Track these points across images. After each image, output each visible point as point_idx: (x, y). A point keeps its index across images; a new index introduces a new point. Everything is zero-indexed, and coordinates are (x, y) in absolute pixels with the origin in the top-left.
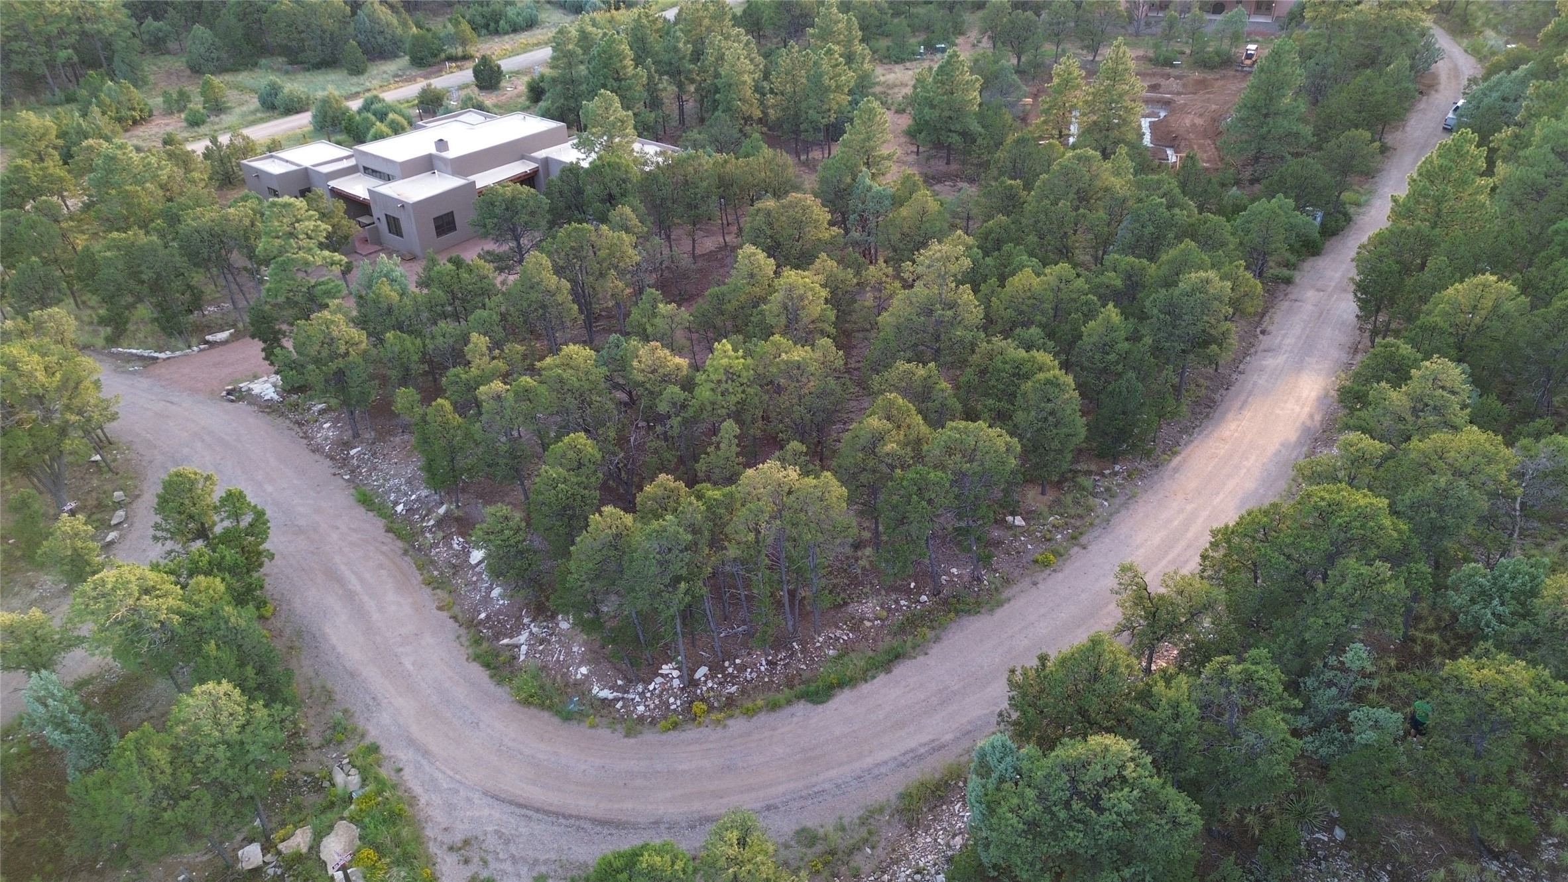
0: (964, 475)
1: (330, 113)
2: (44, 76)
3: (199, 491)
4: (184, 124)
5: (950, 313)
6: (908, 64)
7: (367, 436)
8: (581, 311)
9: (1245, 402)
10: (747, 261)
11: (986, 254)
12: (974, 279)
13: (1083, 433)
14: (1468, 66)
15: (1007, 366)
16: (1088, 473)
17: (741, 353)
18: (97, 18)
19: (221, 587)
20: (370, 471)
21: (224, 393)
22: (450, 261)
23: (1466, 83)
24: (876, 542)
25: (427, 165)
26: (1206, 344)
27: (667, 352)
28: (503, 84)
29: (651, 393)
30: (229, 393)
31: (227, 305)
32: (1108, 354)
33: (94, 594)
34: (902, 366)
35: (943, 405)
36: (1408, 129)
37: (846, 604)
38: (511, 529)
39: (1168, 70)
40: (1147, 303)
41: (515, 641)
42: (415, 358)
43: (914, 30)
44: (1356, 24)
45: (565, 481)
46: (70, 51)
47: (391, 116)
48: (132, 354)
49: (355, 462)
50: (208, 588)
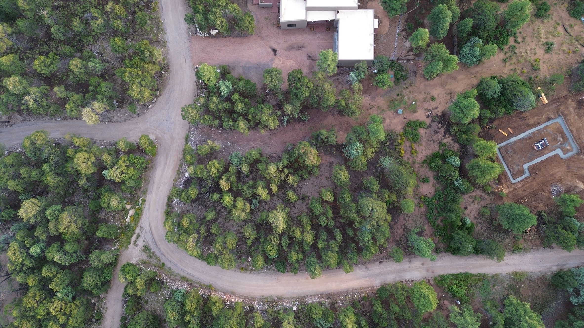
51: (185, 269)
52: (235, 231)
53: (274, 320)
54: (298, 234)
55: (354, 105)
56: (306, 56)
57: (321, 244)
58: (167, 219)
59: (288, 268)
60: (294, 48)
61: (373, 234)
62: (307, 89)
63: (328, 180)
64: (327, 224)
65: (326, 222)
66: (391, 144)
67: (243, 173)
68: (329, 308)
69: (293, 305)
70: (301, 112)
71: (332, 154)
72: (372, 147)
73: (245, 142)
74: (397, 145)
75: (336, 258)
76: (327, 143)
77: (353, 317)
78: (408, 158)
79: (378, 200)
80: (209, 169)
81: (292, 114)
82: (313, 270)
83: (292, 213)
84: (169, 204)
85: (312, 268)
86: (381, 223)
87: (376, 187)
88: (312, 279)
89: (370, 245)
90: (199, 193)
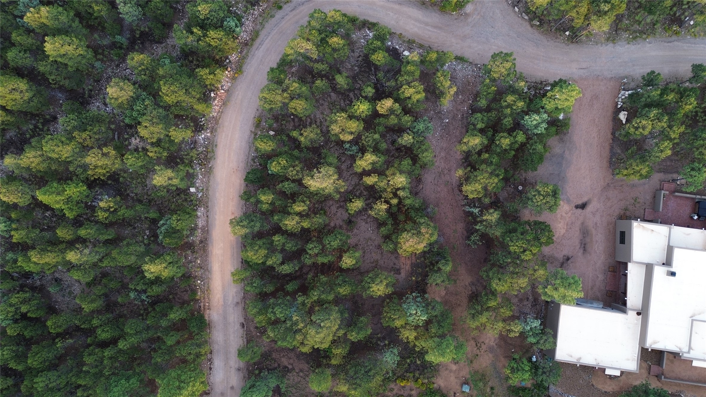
51: (269, 38)
52: (315, 116)
53: (180, 158)
54: (299, 207)
55: (486, 320)
56: (570, 254)
57: (279, 240)
58: (345, 15)
59: (251, 187)
60: (584, 237)
61: (285, 321)
62: (522, 250)
63: (373, 263)
64: (307, 253)
65: (310, 252)
66: (417, 368)
67: (399, 137)
68: (186, 240)
69: (197, 188)
70: (484, 236)
71: (412, 274)
72: (416, 338)
73: (445, 146)
74: (414, 376)
75: (256, 261)
76: (430, 269)
77: (166, 274)
78: (393, 389)
79: (334, 336)
80: (412, 84)
81: (481, 222)
82: (241, 224)
83: (331, 203)
84: (366, 24)
85: (245, 223)
86: (299, 337)
87: (354, 336)
88: (231, 220)
89: (268, 315)
90: (377, 68)
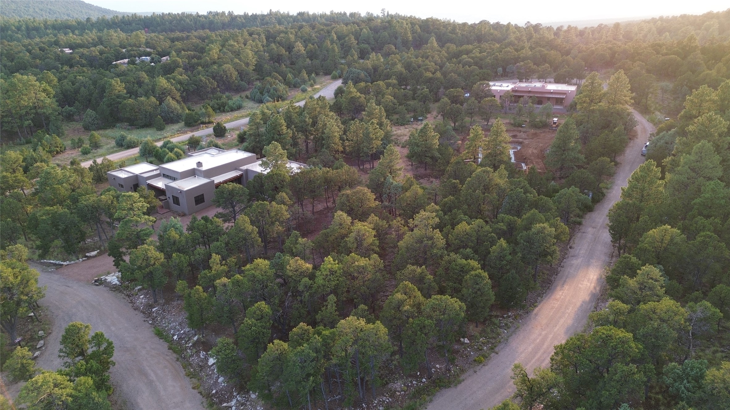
0: (441, 320)
1: (148, 149)
2: (17, 132)
3: (82, 333)
4: (81, 153)
5: (430, 242)
6: (406, 126)
7: (161, 302)
8: (262, 242)
9: (565, 281)
10: (339, 218)
11: (445, 214)
12: (440, 227)
13: (493, 298)
14: (650, 128)
15: (458, 267)
16: (497, 316)
17: (337, 262)
18: (43, 107)
19: (91, 382)
20: (161, 319)
21: (93, 281)
22: (202, 218)
23: (649, 135)
24: (400, 352)
25: (192, 173)
26: (546, 256)
27: (303, 261)
28: (226, 134)
29: (295, 280)
30: (96, 281)
31: (97, 239)
32: (502, 261)
33: (32, 388)
34: (410, 267)
35: (429, 285)
36: (626, 155)
37: (387, 383)
38: (229, 349)
39: (520, 129)
40: (518, 238)
41: (229, 404)
42: (186, 265)
43: (409, 111)
44: (599, 110)
45: (255, 326)
46: (30, 121)
47: (176, 149)
48: (51, 263)
49: (155, 314)
50: (85, 383)
